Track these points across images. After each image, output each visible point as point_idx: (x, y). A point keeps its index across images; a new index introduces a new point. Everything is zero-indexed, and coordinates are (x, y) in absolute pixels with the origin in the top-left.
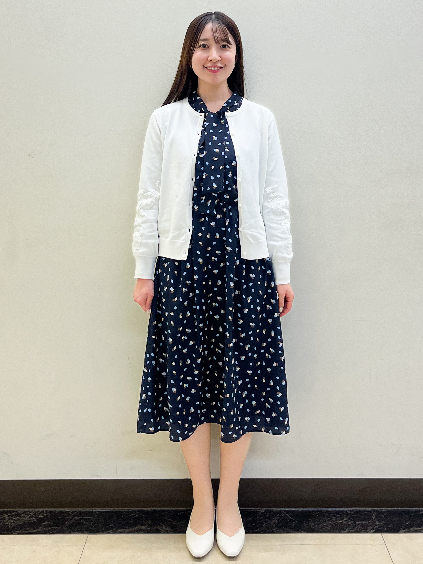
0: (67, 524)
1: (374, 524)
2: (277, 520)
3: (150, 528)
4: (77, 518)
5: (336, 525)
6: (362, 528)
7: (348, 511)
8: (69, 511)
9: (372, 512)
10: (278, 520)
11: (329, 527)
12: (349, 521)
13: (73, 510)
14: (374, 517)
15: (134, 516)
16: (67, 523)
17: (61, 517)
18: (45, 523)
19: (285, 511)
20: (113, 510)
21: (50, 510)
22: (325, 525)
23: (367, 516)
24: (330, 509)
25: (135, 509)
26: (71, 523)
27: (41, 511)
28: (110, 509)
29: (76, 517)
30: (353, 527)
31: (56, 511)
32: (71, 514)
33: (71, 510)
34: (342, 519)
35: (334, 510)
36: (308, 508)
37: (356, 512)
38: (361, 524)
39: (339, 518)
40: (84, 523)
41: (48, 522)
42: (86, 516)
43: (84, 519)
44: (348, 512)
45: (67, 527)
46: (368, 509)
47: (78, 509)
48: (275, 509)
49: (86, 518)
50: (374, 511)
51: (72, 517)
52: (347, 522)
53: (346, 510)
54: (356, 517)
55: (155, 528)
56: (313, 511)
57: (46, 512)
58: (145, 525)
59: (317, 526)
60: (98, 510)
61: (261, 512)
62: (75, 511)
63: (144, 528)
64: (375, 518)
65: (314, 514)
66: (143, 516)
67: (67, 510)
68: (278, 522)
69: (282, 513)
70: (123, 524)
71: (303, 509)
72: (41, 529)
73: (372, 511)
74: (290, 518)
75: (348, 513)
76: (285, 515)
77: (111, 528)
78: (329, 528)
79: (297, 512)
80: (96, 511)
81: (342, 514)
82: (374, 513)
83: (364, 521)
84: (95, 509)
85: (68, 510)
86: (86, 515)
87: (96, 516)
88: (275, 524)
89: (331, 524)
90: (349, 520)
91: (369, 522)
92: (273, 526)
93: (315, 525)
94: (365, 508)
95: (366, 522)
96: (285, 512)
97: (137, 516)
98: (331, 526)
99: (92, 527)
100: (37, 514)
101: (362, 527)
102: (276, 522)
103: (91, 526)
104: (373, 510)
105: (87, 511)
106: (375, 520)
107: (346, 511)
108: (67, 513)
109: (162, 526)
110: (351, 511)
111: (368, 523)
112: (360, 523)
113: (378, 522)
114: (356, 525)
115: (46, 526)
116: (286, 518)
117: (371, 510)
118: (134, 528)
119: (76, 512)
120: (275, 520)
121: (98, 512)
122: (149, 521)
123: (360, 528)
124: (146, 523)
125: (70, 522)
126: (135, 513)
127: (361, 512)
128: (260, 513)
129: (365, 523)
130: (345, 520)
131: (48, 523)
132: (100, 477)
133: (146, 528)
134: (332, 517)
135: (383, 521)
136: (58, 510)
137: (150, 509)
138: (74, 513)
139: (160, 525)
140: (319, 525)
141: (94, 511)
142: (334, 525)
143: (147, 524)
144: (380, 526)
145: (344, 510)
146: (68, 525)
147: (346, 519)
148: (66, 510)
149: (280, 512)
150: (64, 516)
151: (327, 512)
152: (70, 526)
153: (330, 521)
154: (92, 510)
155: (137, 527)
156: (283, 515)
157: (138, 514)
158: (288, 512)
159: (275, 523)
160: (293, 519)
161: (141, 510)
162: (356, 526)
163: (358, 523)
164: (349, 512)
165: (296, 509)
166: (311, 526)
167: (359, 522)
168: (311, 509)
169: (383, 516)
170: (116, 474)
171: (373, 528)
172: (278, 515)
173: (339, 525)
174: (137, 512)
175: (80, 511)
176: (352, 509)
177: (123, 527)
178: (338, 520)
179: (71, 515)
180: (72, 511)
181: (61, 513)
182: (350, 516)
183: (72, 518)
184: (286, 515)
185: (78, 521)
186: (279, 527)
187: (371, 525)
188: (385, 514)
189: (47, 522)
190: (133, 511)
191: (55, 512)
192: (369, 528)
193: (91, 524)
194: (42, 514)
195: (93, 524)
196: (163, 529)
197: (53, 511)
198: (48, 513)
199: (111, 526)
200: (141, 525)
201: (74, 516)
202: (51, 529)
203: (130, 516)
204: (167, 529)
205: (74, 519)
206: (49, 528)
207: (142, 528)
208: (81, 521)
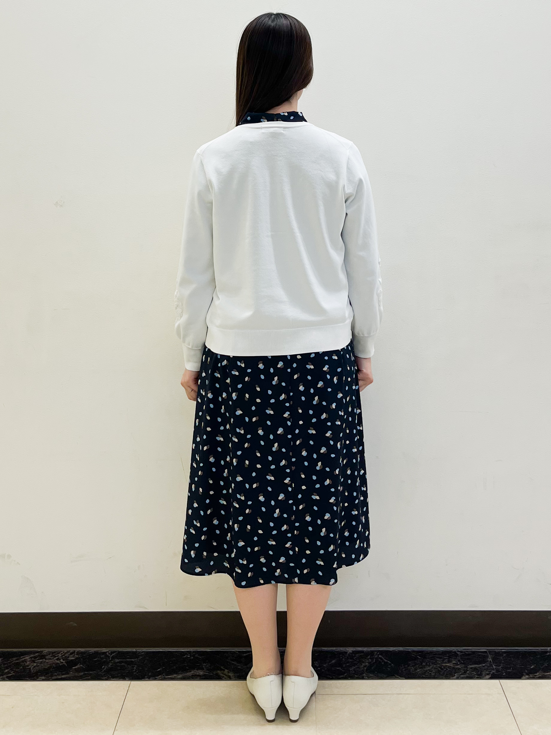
0: (104, 668)
1: (489, 668)
2: (367, 663)
3: (208, 673)
4: (117, 660)
5: (442, 669)
6: (475, 674)
8: (107, 652)
10: (369, 663)
11: (434, 672)
13: (111, 651)
14: (490, 659)
15: (189, 657)
16: (104, 666)
17: (96, 659)
18: (76, 667)
19: (379, 651)
20: (162, 650)
21: (82, 650)
22: (429, 670)
23: (481, 658)
24: (435, 649)
25: (190, 650)
26: (109, 666)
27: (71, 651)
28: (157, 649)
29: (115, 660)
30: (463, 672)
31: (90, 651)
32: (109, 655)
33: (109, 650)
34: (449, 662)
35: (439, 650)
36: (407, 648)
37: (467, 653)
38: (473, 668)
39: (446, 660)
40: (126, 666)
42: (128, 658)
43: (126, 662)
44: (457, 652)
45: (105, 671)
46: (483, 649)
47: (118, 649)
48: (365, 649)
49: (128, 660)
50: (490, 652)
51: (110, 659)
52: (456, 666)
53: (455, 650)
54: (468, 659)
55: (215, 672)
56: (414, 651)
57: (78, 653)
58: (202, 669)
59: (418, 671)
60: (143, 651)
61: (348, 652)
62: (115, 652)
63: (201, 673)
64: (491, 661)
65: (414, 655)
66: (200, 657)
67: (104, 650)
68: (369, 665)
69: (375, 654)
70: (175, 667)
71: (401, 649)
72: (71, 674)
73: (488, 652)
74: (385, 660)
75: (457, 654)
76: (378, 656)
77: (159, 673)
78: (433, 673)
79: (394, 652)
80: (140, 651)
81: (451, 655)
82: (490, 654)
83: (478, 664)
85: (106, 651)
87: (141, 657)
88: (365, 668)
89: (437, 667)
90: (459, 663)
91: (484, 665)
92: (363, 671)
93: (416, 669)
94: (478, 648)
95: (480, 665)
96: (378, 653)
97: (192, 658)
98: (436, 670)
99: (136, 671)
100: (67, 655)
101: (475, 672)
102: (367, 665)
103: (134, 670)
105: (130, 652)
106: (492, 663)
107: (455, 652)
108: (104, 654)
109: (224, 670)
110: (461, 652)
111: (483, 666)
113: (495, 665)
115: (77, 670)
116: (380, 660)
117: (486, 650)
118: (188, 673)
120: (365, 663)
121: (143, 653)
122: (207, 665)
123: (472, 673)
124: (203, 667)
126: (190, 654)
127: (474, 652)
128: (346, 654)
129: (478, 667)
130: (454, 663)
131: (81, 667)
132: (146, 608)
133: (205, 673)
134: (438, 659)
135: (502, 664)
136: (92, 650)
137: (208, 650)
138: (113, 654)
139: (221, 670)
140: (421, 669)
141: (138, 651)
142: (439, 669)
143: (205, 668)
144: (498, 671)
145: (452, 651)
148: (103, 650)
149: (372, 652)
150: (101, 658)
151: (431, 652)
152: (108, 671)
153: (435, 665)
154: (135, 651)
155: (192, 672)
156: (377, 656)
157: (194, 656)
158: (381, 652)
159: (365, 666)
160: (389, 662)
161: (198, 650)
162: (468, 670)
163: (470, 666)
164: (458, 653)
165: (391, 649)
166: (411, 670)
168: (410, 649)
169: (501, 657)
170: (166, 605)
171: (489, 673)
172: (369, 657)
173: (447, 669)
174: (192, 653)
175: (119, 652)
176: (463, 649)
177: (175, 672)
178: (445, 663)
179: (109, 657)
180: (110, 652)
181: (96, 653)
182: (460, 658)
183: (112, 660)
184: (380, 656)
185: (117, 664)
186: (372, 672)
187: (487, 670)
188: (504, 656)
189: (80, 665)
190: (187, 651)
191: (89, 653)
192: (484, 673)
193: (135, 668)
194: (73, 655)
195: (136, 668)
196: (224, 674)
197: (87, 652)
198: (81, 655)
199: (159, 670)
200: (197, 670)
201: (113, 658)
202: (84, 674)
203: (185, 658)
204: (230, 674)
205: (112, 662)
206: (82, 674)
207: (198, 673)
208: (122, 664)
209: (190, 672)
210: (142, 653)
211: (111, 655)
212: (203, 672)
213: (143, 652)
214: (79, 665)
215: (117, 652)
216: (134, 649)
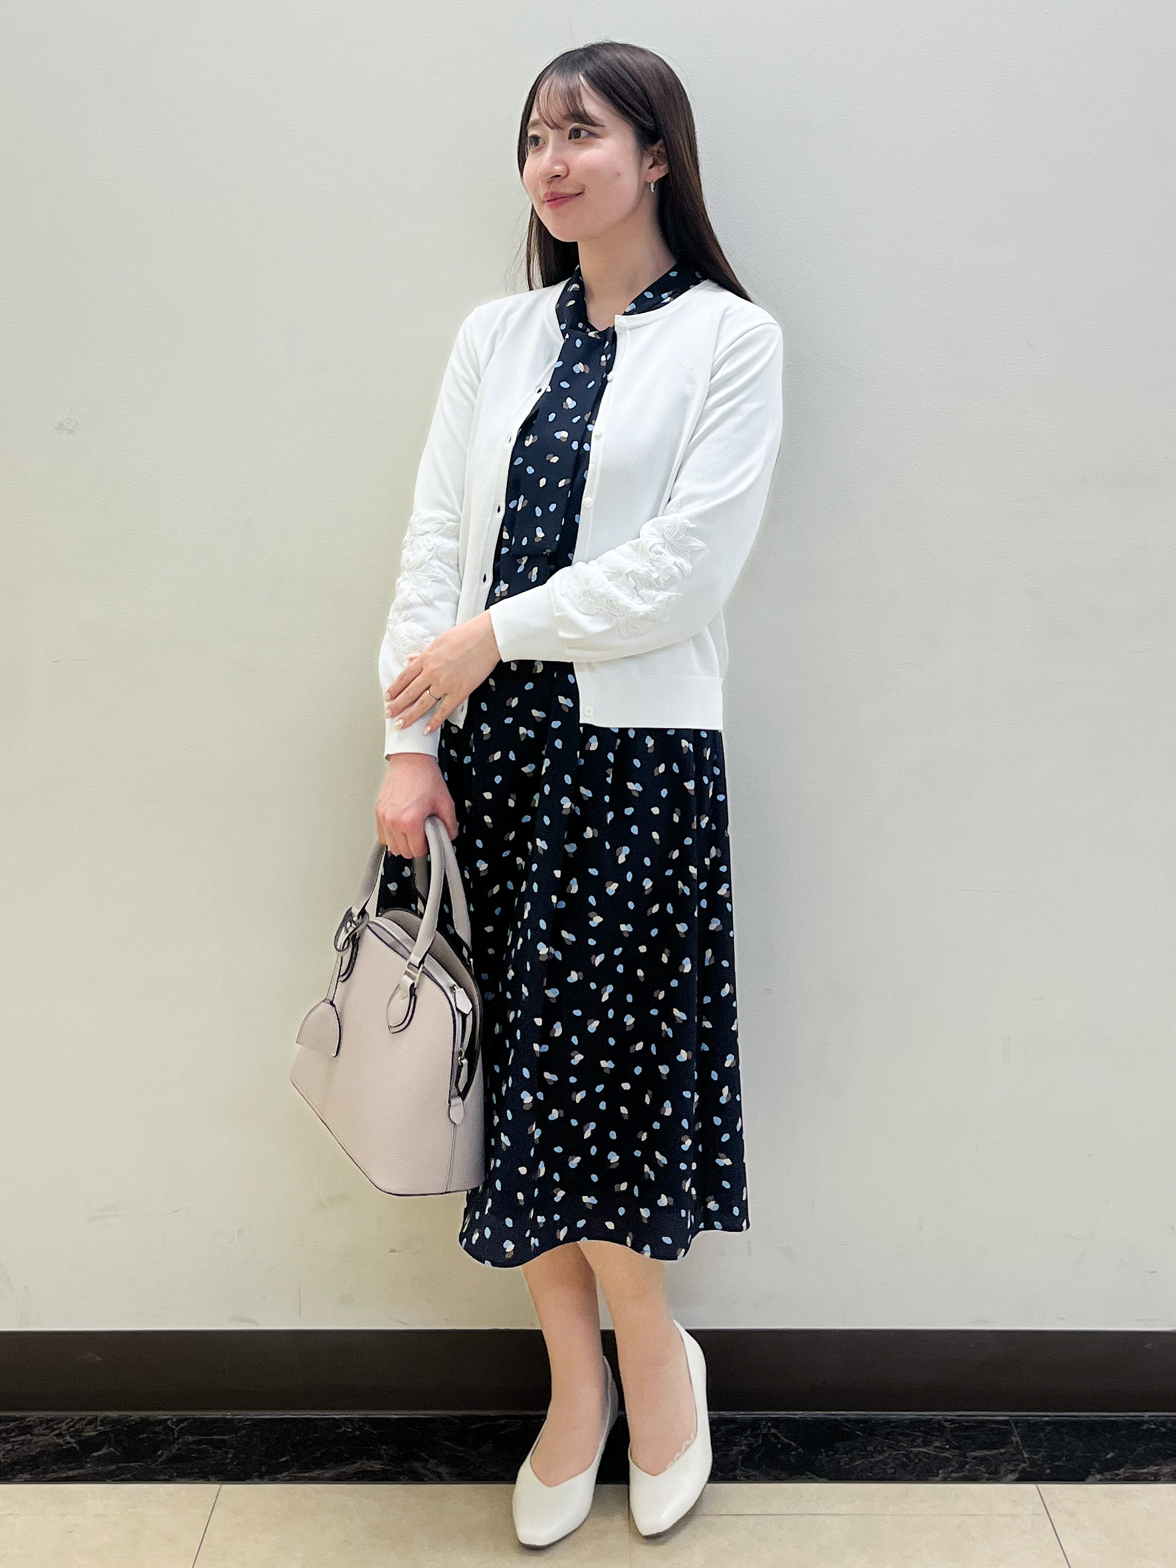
0: (162, 1454)
1: (1015, 1458)
2: (745, 1445)
3: (392, 1466)
4: (191, 1438)
5: (909, 1459)
6: (984, 1470)
7: (945, 1421)
8: (168, 1419)
9: (1010, 1425)
10: (749, 1446)
11: (892, 1465)
12: (946, 1449)
13: (178, 1417)
14: (1016, 1439)
15: (349, 1432)
16: (161, 1451)
17: (145, 1436)
18: (100, 1453)
19: (768, 1420)
20: (290, 1416)
21: (116, 1414)
22: (881, 1461)
23: (997, 1435)
24: (894, 1415)
25: (351, 1415)
26: (174, 1451)
27: (88, 1417)
28: (279, 1413)
29: (187, 1437)
30: (957, 1465)
31: (132, 1418)
32: (174, 1427)
33: (173, 1415)
34: (926, 1444)
35: (904, 1417)
36: (833, 1413)
37: (966, 1424)
38: (978, 1457)
39: (920, 1440)
40: (211, 1451)
41: (111, 1449)
42: (216, 1434)
43: (210, 1442)
44: (943, 1422)
45: (163, 1463)
46: (1001, 1416)
47: (194, 1414)
48: (740, 1415)
49: (215, 1437)
50: (1016, 1422)
51: (176, 1436)
52: (943, 1453)
53: (939, 1417)
54: (968, 1438)
55: (406, 1465)
56: (848, 1420)
57: (104, 1421)
58: (379, 1458)
59: (858, 1463)
60: (248, 1417)
62: (185, 1420)
63: (376, 1466)
64: (1020, 1442)
65: (848, 1428)
66: (375, 1432)
67: (162, 1415)
68: (749, 1450)
69: (762, 1427)
70: (318, 1454)
71: (820, 1414)
72: (86, 1468)
73: (1011, 1422)
74: (784, 1439)
75: (944, 1427)
76: (769, 1430)
77: (285, 1467)
78: (891, 1468)
79: (804, 1423)
80: (243, 1419)
81: (930, 1429)
82: (1017, 1427)
83: (989, 1449)
84: (241, 1415)
85: (167, 1417)
86: (215, 1430)
87: (243, 1432)
88: (740, 1457)
89: (898, 1456)
90: (948, 1447)
91: (1003, 1451)
92: (735, 1462)
93: (852, 1460)
94: (991, 1413)
95: (995, 1452)
96: (770, 1424)
97: (358, 1433)
98: (897, 1461)
99: (231, 1463)
100: (79, 1426)
101: (983, 1466)
102: (743, 1450)
103: (228, 1461)
104: (1015, 1419)
105: (218, 1420)
106: (1021, 1447)
107: (939, 1422)
108: (160, 1425)
109: (427, 1461)
110: (952, 1422)
111: (1002, 1454)
112: (979, 1454)
113: (1029, 1452)
114: (967, 1460)
115: (101, 1460)
116: (772, 1439)
117: (1006, 1418)
118: (346, 1467)
119: (186, 1422)
120: (739, 1445)
121: (248, 1423)
122: (390, 1448)
123: (977, 1468)
124: (382, 1453)
125: (170, 1451)
126: (352, 1424)
127: (982, 1424)
129: (991, 1456)
130: (936, 1447)
131: (111, 1453)
132: (256, 1324)
133: (385, 1467)
134: (900, 1438)
135: (1042, 1450)
136: (136, 1415)
137: (393, 1415)
138: (182, 1425)
139: (421, 1459)
140: (862, 1460)
141: (237, 1419)
142: (905, 1459)
143: (385, 1456)
144: (1033, 1463)
145: (932, 1419)
146: (164, 1457)
147: (937, 1444)
148: (159, 1415)
149: (755, 1423)
150: (155, 1432)
151: (887, 1422)
152: (170, 1461)
153: (895, 1450)
154: (230, 1417)
155: (358, 1465)
156: (765, 1431)
157: (360, 1429)
158: (777, 1422)
159: (740, 1453)
160: (793, 1443)
161: (370, 1416)
162: (967, 1463)
163: (972, 1453)
164: (946, 1424)
165: (799, 1414)
166: (842, 1461)
167: (974, 1450)
168: (840, 1415)
169: (1041, 1434)
170: (300, 1316)
171: (1014, 1468)
172: (749, 1432)
173: (920, 1460)
174: (358, 1422)
175: (195, 1420)
176: (957, 1416)
177: (318, 1464)
178: (916, 1447)
179: (173, 1430)
180: (174, 1420)
181: (145, 1423)
182: (950, 1436)
183: (178, 1438)
184: (773, 1431)
185: (192, 1447)
186: (753, 1466)
187: (1009, 1461)
188: (1047, 1431)
189: (108, 1448)
190: (345, 1418)
191: (128, 1422)
192: (1002, 1469)
193: (230, 1455)
194: (93, 1426)
195: (234, 1456)
196: (429, 1470)
197: (123, 1419)
198: (111, 1426)
199: (283, 1459)
200: (367, 1460)
201: (182, 1432)
202: (117, 1468)
203: (339, 1433)
204: (440, 1470)
205: (181, 1441)
206: (114, 1467)
207: (371, 1466)
208: (201, 1447)
209: (354, 1463)
210: (246, 1423)
211: (177, 1427)
212: (381, 1464)
213: (247, 1420)
214: (105, 1447)
215: (190, 1419)
216: (229, 1414)
